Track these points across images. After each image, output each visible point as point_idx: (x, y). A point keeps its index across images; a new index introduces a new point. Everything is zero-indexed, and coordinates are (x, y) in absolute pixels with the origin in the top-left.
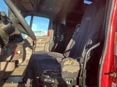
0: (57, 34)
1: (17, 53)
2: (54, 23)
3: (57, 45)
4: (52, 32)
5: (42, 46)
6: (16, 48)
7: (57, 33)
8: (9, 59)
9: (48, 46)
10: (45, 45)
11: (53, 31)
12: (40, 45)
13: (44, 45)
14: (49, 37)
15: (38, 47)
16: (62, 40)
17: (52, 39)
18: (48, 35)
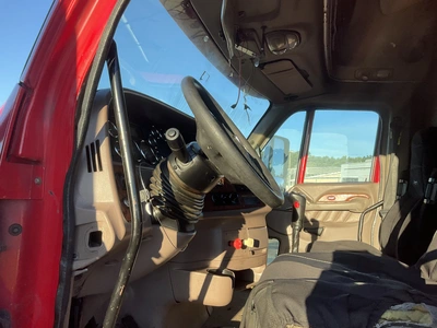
0: (411, 174)
1: (244, 247)
2: (397, 128)
3: (408, 219)
4: (391, 163)
5: (351, 220)
6: (240, 227)
7: (413, 167)
8: (216, 263)
9: (377, 221)
10: (362, 219)
11: (396, 160)
12: (341, 219)
13: (356, 218)
14: (377, 186)
15: (333, 225)
16: (428, 198)
17: (394, 193)
18: (376, 177)
